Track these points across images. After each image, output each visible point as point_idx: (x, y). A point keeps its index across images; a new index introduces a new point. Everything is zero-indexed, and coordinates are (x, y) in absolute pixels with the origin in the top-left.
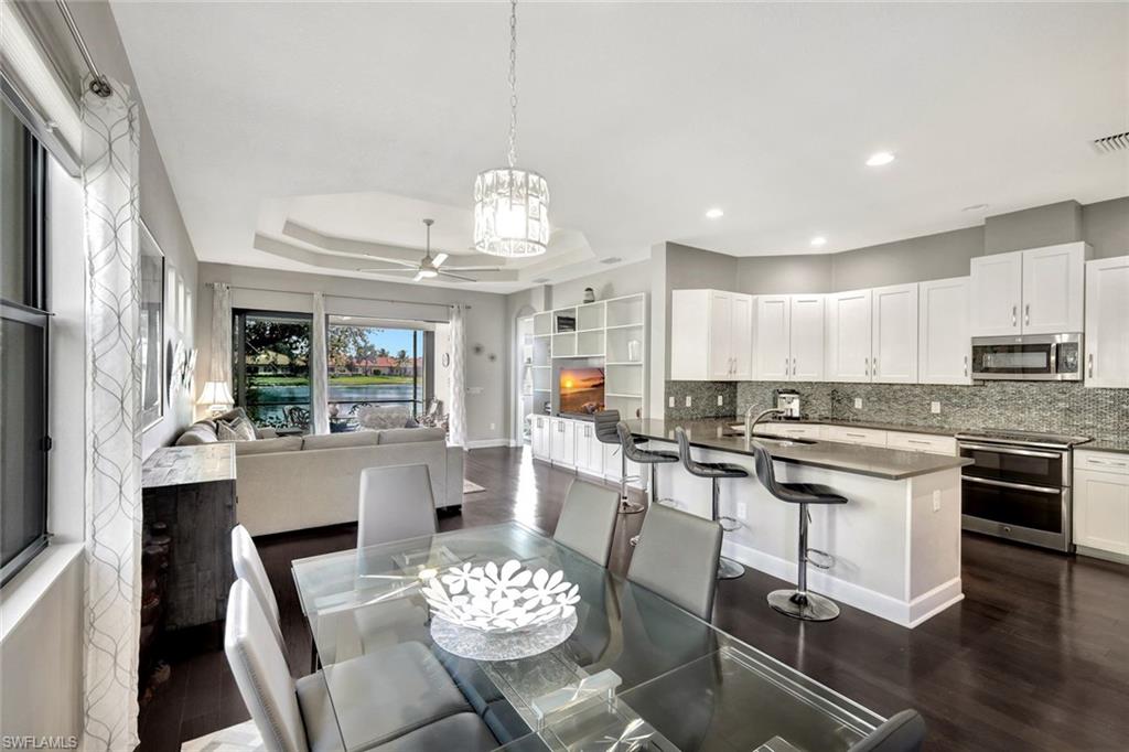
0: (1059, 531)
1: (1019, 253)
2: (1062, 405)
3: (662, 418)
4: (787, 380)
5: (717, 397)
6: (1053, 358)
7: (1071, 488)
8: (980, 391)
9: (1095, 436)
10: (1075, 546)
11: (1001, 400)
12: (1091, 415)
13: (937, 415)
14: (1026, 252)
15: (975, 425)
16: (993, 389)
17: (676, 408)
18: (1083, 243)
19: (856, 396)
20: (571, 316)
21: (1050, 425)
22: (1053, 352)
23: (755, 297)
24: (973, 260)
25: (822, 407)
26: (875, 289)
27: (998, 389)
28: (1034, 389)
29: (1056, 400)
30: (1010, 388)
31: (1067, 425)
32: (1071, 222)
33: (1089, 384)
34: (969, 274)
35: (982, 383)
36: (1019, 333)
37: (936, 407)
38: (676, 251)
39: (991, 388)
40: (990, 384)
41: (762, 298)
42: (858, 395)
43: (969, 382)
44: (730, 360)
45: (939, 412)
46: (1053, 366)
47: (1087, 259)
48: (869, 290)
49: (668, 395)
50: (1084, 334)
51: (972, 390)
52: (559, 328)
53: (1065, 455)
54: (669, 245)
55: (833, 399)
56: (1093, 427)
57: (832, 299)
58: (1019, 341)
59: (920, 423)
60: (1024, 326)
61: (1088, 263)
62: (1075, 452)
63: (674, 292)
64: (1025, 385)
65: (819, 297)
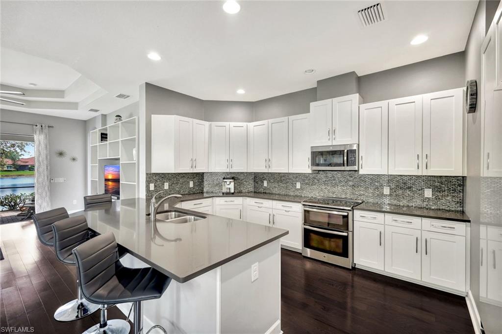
0: (348, 257)
1: (331, 99)
2: (351, 183)
3: (145, 198)
4: (228, 171)
5: (189, 182)
6: (345, 158)
7: (353, 232)
8: (317, 176)
9: (364, 200)
10: (355, 264)
11: (326, 181)
12: (363, 189)
13: (299, 189)
14: (333, 99)
15: (315, 195)
16: (322, 176)
17: (156, 191)
18: (358, 94)
19: (264, 180)
20: (105, 132)
21: (346, 194)
22: (345, 155)
23: (210, 123)
24: (311, 103)
25: (249, 186)
26: (269, 120)
27: (324, 175)
28: (339, 175)
29: (348, 180)
30: (329, 175)
31: (353, 194)
32: (354, 85)
33: (361, 172)
34: (309, 112)
35: (317, 172)
36: (331, 145)
37: (298, 186)
38: (152, 89)
39: (322, 174)
40: (321, 172)
41: (214, 123)
42: (265, 179)
43: (310, 171)
44: (192, 160)
45: (299, 188)
46: (345, 162)
47: (359, 104)
48: (267, 121)
49: (148, 183)
50: (359, 145)
51: (314, 175)
52: (102, 140)
53: (350, 213)
54: (147, 84)
55: (255, 181)
56: (364, 195)
57: (251, 125)
58: (331, 149)
59: (292, 194)
60: (333, 140)
61: (361, 106)
62: (354, 211)
63: (153, 116)
64: (335, 172)
65: (244, 124)
